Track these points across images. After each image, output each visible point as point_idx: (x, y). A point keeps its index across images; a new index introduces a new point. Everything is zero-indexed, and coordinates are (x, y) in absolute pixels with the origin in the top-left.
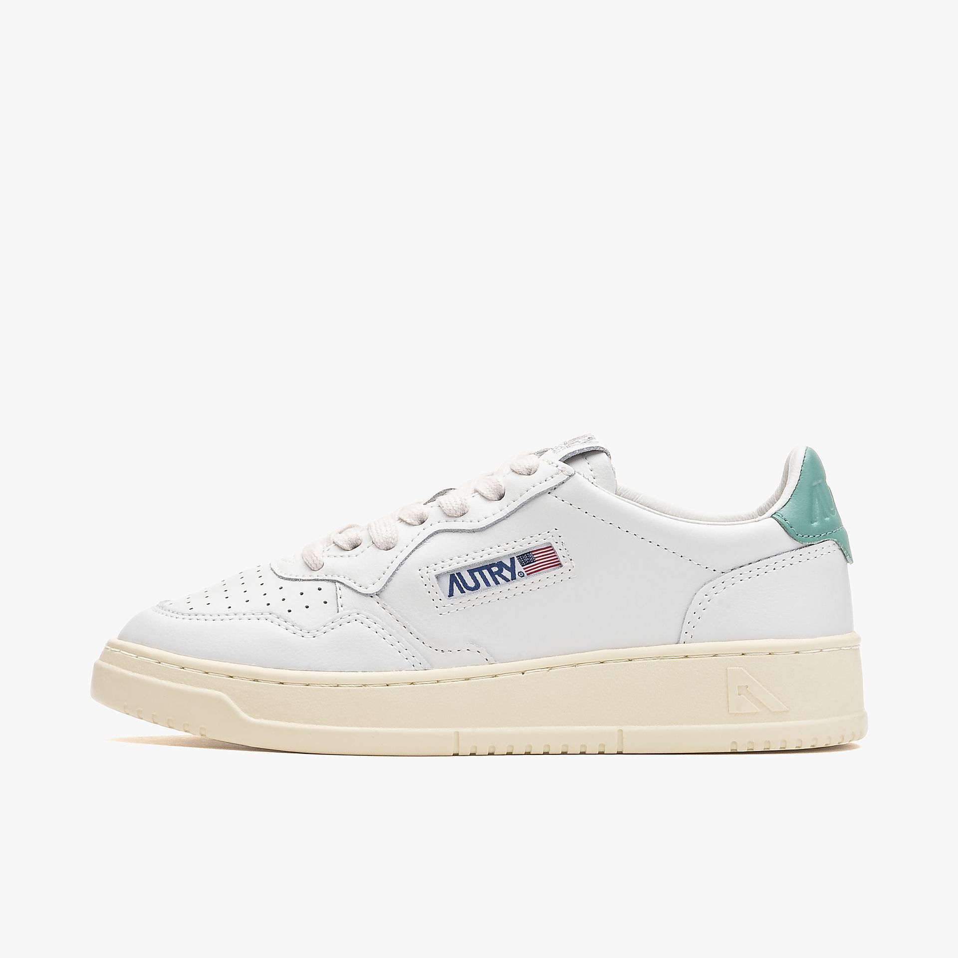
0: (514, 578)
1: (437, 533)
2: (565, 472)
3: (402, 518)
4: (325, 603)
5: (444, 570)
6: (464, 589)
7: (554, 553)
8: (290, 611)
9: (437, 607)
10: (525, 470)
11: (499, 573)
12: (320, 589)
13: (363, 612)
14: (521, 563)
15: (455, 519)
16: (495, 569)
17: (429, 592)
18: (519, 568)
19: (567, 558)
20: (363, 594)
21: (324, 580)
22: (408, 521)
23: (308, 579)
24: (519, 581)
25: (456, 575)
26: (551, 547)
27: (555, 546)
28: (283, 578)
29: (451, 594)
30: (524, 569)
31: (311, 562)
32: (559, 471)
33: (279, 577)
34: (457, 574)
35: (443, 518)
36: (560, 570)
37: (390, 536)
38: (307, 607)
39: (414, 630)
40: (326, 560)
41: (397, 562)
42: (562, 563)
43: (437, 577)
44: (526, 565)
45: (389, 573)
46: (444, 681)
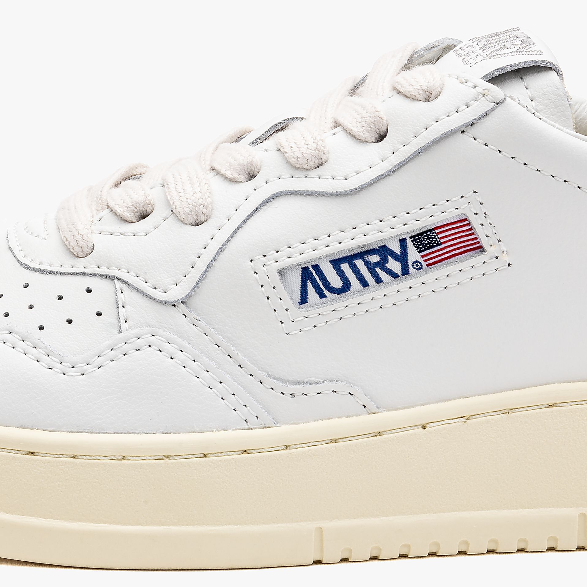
0: (405, 272)
1: (276, 196)
2: (489, 97)
3: (218, 168)
4: (99, 314)
5: (292, 261)
6: (326, 292)
7: (471, 229)
8: (41, 328)
9: (282, 322)
10: (421, 92)
11: (382, 264)
12: (89, 291)
13: (161, 331)
14: (417, 248)
15: (306, 173)
16: (375, 259)
17: (268, 298)
18: (413, 255)
19: (493, 239)
20: (161, 302)
21: (95, 275)
22: (229, 174)
23: (69, 271)
24: (414, 277)
25: (311, 269)
26: (466, 220)
27: (473, 219)
28: (28, 268)
29: (303, 300)
30: (423, 256)
31: (73, 243)
32: (478, 95)
33: (23, 265)
34: (313, 266)
35: (286, 172)
36: (482, 258)
37: (201, 201)
38: (70, 322)
39: (245, 361)
40: (96, 240)
41: (214, 246)
42: (484, 246)
43: (281, 273)
44: (426, 250)
45: (201, 265)
46: (296, 446)
